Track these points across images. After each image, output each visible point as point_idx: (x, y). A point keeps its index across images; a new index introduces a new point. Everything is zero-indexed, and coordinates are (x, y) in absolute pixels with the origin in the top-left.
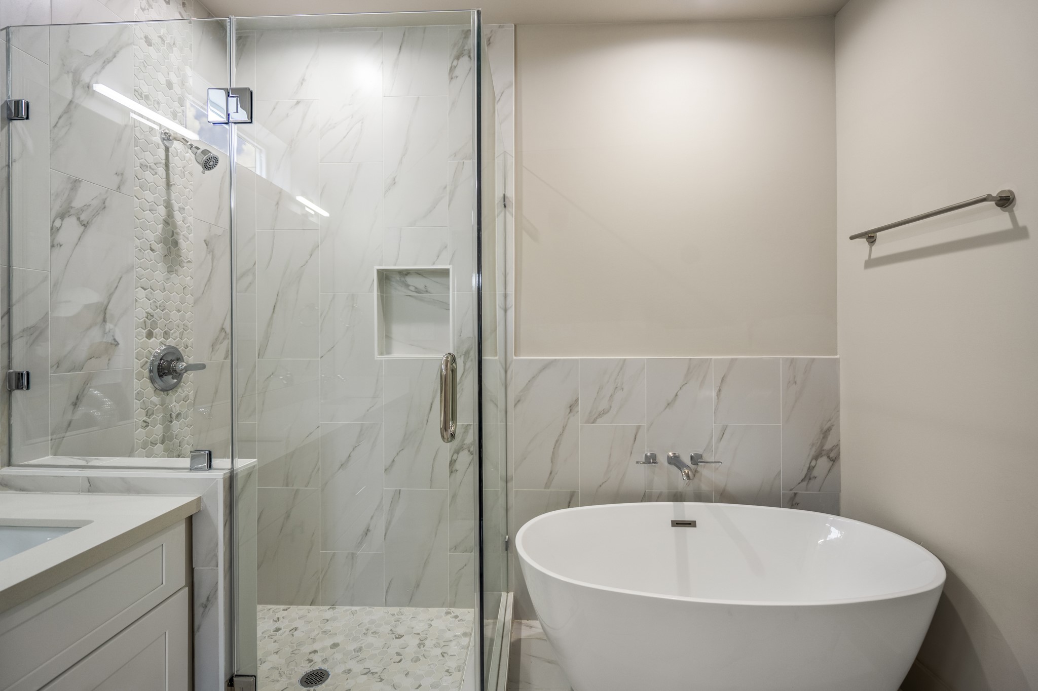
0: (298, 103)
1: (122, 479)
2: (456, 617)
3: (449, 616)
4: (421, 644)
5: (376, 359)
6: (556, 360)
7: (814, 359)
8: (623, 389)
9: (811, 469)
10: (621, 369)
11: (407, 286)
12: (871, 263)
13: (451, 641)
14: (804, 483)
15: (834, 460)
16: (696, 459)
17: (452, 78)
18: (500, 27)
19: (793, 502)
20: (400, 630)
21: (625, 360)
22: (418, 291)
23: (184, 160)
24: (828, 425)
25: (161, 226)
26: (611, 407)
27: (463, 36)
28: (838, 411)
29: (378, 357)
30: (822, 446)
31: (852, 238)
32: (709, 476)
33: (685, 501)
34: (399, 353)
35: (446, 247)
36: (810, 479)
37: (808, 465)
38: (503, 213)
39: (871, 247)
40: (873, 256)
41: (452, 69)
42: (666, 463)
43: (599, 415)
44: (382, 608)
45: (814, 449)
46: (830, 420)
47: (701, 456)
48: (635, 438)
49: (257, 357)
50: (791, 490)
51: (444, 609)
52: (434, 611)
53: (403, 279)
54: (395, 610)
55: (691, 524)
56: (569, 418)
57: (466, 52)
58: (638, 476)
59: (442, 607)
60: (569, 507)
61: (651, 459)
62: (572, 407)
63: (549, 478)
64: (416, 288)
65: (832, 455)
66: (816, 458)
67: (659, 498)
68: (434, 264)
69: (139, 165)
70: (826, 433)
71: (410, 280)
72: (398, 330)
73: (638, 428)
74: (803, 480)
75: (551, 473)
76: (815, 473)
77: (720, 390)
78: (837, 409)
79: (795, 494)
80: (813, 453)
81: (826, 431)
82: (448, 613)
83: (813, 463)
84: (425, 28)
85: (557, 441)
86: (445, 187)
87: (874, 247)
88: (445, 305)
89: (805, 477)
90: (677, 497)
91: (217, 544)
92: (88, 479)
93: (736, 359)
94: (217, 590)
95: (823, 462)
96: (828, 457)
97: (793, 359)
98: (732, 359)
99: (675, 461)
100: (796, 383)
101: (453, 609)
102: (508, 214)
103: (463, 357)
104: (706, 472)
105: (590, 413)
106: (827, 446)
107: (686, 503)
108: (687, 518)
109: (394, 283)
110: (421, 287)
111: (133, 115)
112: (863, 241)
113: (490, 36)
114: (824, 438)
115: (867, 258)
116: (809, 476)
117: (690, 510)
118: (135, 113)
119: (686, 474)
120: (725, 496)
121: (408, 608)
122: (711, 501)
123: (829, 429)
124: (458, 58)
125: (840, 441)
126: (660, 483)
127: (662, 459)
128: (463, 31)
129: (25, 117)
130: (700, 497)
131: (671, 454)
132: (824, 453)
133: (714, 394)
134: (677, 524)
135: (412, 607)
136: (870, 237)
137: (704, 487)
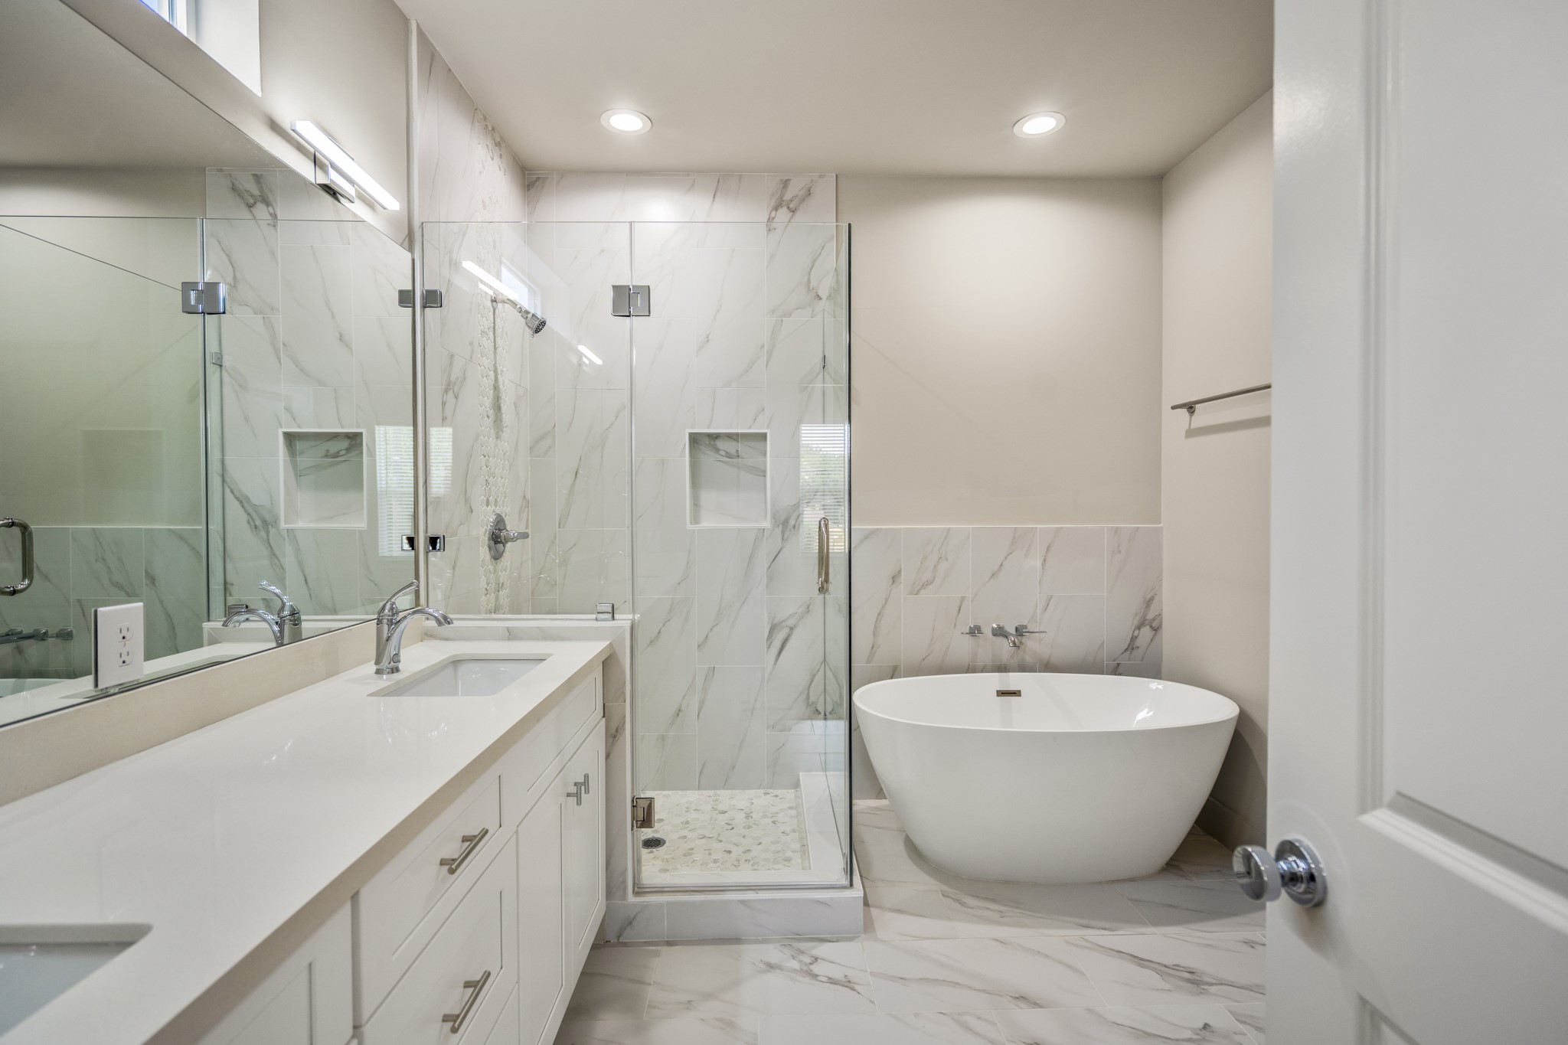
0: (602, 251)
1: (539, 628)
2: (776, 796)
3: (768, 796)
4: (748, 816)
5: (688, 528)
6: (878, 529)
7: (1138, 528)
8: (947, 559)
9: (1134, 638)
10: (945, 538)
11: (717, 450)
12: (1191, 433)
13: (777, 813)
14: (1128, 653)
15: (1156, 630)
16: (1020, 631)
17: (770, 230)
18: (820, 176)
19: (1116, 670)
20: (722, 807)
21: (950, 529)
22: (729, 455)
23: (512, 326)
24: (1152, 594)
25: (492, 391)
26: (935, 578)
27: (782, 186)
28: (1161, 580)
29: (689, 526)
30: (1145, 615)
31: (1174, 408)
32: (1033, 646)
33: (1009, 672)
34: (707, 523)
35: (763, 410)
36: (1133, 649)
37: (1131, 636)
38: (822, 374)
39: (1191, 417)
40: (1192, 427)
41: (770, 220)
42: (991, 635)
43: (923, 586)
44: (696, 792)
45: (1137, 619)
46: (1153, 589)
47: (1026, 627)
48: (959, 610)
49: (557, 527)
50: (1114, 661)
51: (762, 790)
52: (751, 793)
53: (712, 443)
54: (711, 792)
55: (1016, 693)
56: (891, 590)
57: (784, 203)
58: (962, 647)
59: (759, 788)
60: (892, 678)
61: (975, 631)
62: (895, 578)
63: (870, 652)
64: (727, 453)
65: (1155, 624)
66: (1139, 628)
67: (984, 670)
68: (750, 427)
69: (480, 332)
70: (1148, 603)
71: (720, 444)
72: (708, 497)
73: (963, 599)
74: (1126, 650)
75: (873, 647)
76: (1138, 642)
77: (1045, 560)
78: (1160, 578)
79: (1118, 664)
80: (1136, 622)
81: (1149, 601)
82: (766, 794)
83: (1136, 633)
84: (741, 176)
85: (879, 614)
86: (763, 347)
87: (1193, 417)
88: (763, 473)
89: (1128, 647)
90: (1002, 668)
91: (625, 683)
92: (508, 629)
93: (1062, 528)
94: (624, 723)
95: (1146, 632)
96: (1151, 626)
97: (1117, 528)
98: (1057, 528)
99: (1000, 632)
100: (1120, 552)
101: (771, 791)
102: (826, 376)
103: (781, 526)
104: (1030, 643)
105: (914, 584)
106: (1150, 616)
107: (1010, 674)
108: (1013, 688)
109: (702, 447)
110: (732, 451)
111: (481, 286)
112: (1184, 411)
113: (809, 186)
114: (1146, 607)
115: (1187, 427)
116: (1131, 647)
117: (1014, 680)
118: (482, 281)
119: (1012, 641)
120: (1048, 667)
121: (723, 791)
122: (1036, 672)
123: (1152, 599)
124: (776, 209)
125: (1162, 610)
126: (984, 657)
127: (987, 631)
128: (782, 180)
129: (439, 305)
130: (1023, 668)
131: (995, 626)
132: (1146, 622)
133: (1039, 564)
134: (1002, 693)
135: (727, 789)
136: (1190, 407)
137: (1029, 659)
